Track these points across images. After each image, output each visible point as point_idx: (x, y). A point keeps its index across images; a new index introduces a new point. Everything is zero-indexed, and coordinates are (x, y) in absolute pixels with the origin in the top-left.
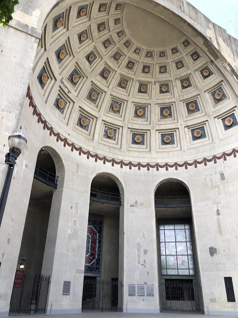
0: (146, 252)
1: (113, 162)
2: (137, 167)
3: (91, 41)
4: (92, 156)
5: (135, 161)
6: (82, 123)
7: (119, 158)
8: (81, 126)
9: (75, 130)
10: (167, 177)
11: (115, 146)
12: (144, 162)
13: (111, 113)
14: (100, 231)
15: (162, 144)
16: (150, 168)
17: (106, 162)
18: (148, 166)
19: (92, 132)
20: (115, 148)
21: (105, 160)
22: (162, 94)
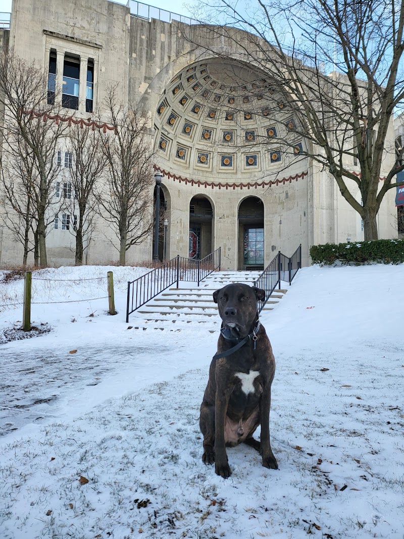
0: (229, 249)
1: (206, 184)
2: (225, 187)
3: (182, 91)
4: (189, 182)
5: (223, 182)
6: (180, 155)
7: (210, 180)
8: (179, 157)
9: (175, 162)
10: (248, 195)
11: (207, 170)
12: (231, 182)
13: (202, 141)
14: (199, 235)
15: (247, 165)
16: (236, 188)
17: (201, 185)
18: (234, 185)
19: (188, 161)
20: (207, 172)
21: (199, 183)
22: (246, 121)
